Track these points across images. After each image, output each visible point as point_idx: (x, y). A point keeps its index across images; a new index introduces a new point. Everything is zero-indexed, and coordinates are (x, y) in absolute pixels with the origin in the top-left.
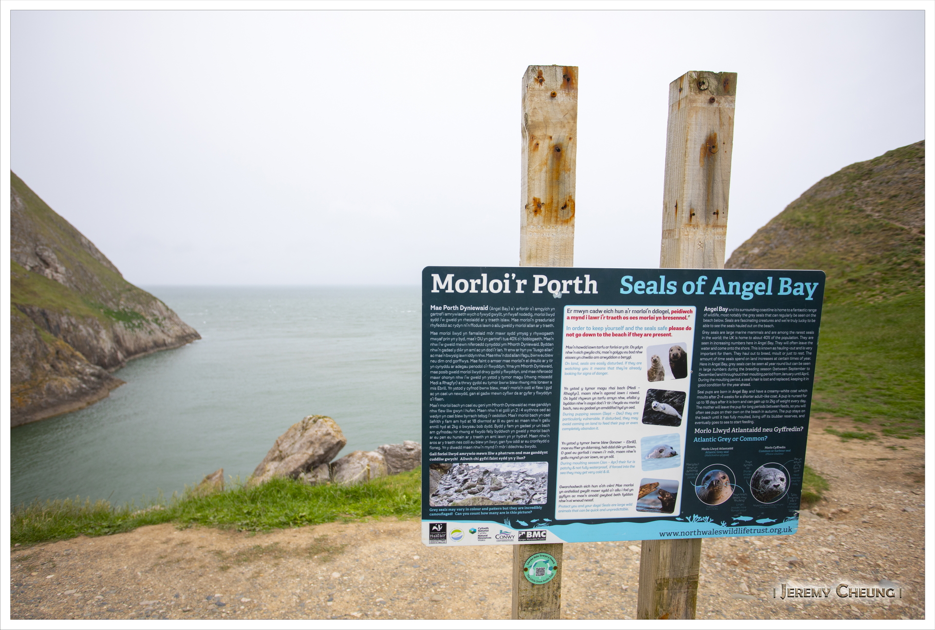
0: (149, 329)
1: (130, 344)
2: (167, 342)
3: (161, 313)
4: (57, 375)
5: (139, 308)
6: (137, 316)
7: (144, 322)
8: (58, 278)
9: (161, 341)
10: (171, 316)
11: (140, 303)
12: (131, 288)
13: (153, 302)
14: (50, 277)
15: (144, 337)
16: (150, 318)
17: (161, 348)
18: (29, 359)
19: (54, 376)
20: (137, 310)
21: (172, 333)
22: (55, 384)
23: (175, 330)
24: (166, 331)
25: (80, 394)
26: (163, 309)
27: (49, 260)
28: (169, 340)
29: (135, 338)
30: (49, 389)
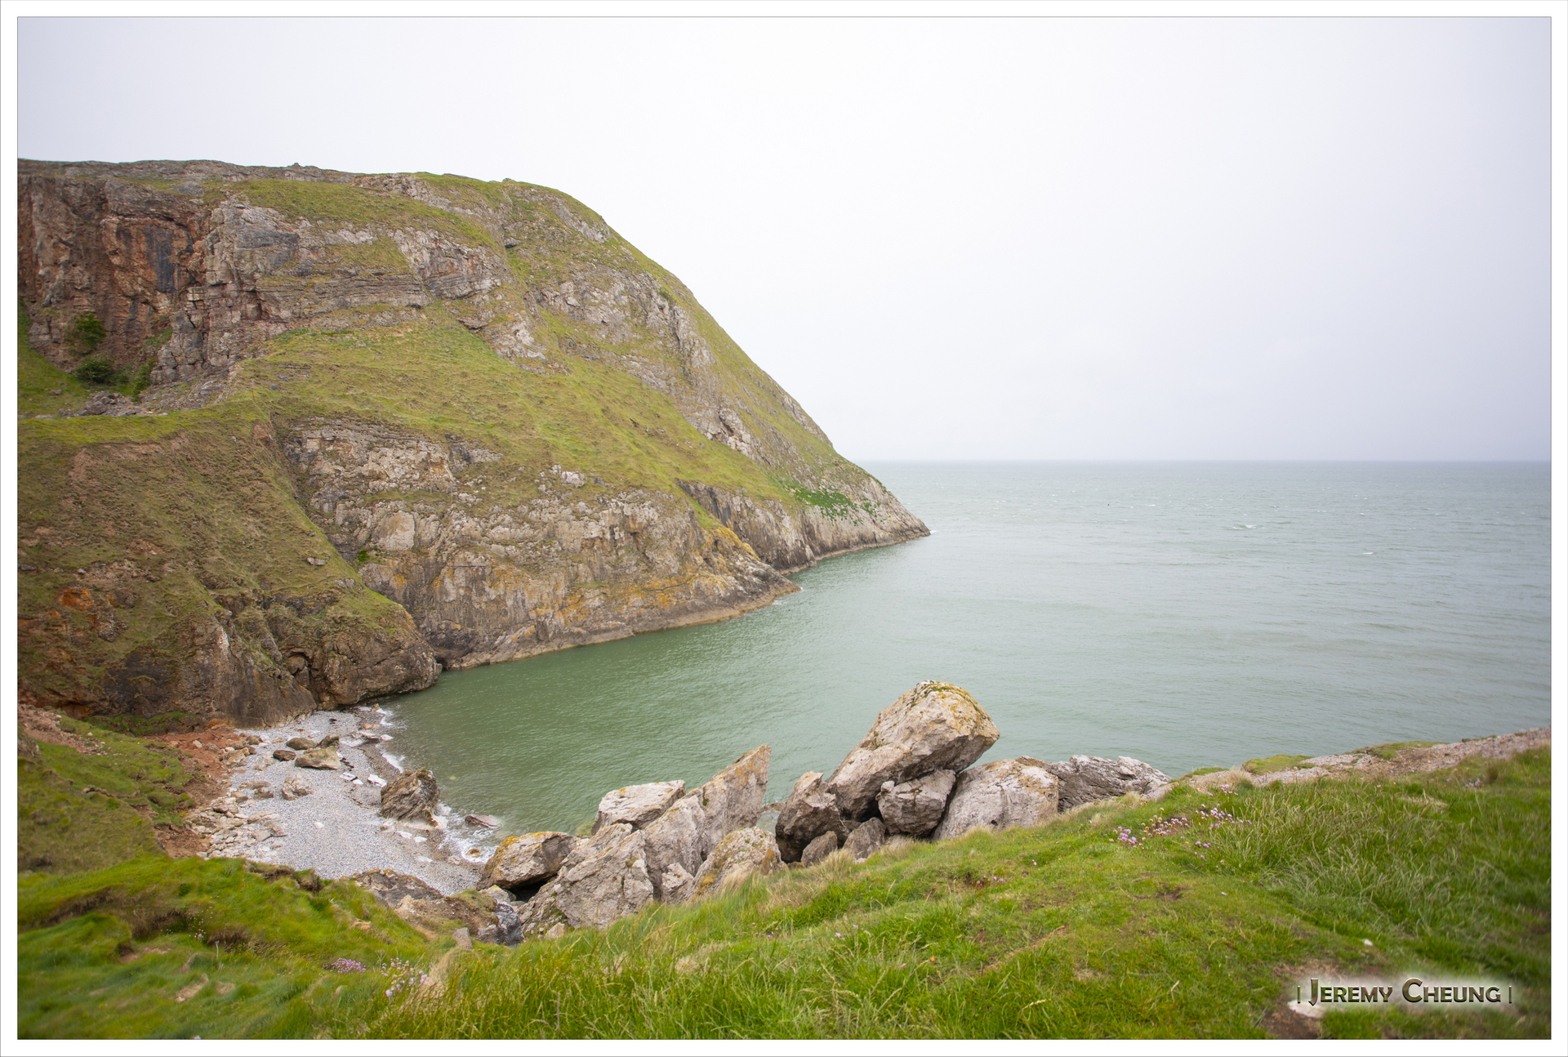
0: (855, 518)
1: (827, 538)
2: (877, 537)
3: (875, 496)
4: (710, 571)
5: (845, 489)
6: (841, 498)
7: (849, 508)
8: (741, 448)
9: (869, 536)
10: (889, 501)
11: (848, 483)
12: (839, 461)
13: (866, 481)
14: (733, 447)
15: (847, 529)
16: (859, 503)
17: (868, 545)
18: (678, 548)
19: (706, 573)
20: (842, 492)
21: (885, 524)
22: (705, 582)
23: (892, 521)
24: (878, 522)
25: (734, 599)
26: (878, 490)
27: (733, 426)
28: (880, 534)
29: (834, 528)
30: (698, 588)
